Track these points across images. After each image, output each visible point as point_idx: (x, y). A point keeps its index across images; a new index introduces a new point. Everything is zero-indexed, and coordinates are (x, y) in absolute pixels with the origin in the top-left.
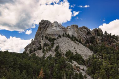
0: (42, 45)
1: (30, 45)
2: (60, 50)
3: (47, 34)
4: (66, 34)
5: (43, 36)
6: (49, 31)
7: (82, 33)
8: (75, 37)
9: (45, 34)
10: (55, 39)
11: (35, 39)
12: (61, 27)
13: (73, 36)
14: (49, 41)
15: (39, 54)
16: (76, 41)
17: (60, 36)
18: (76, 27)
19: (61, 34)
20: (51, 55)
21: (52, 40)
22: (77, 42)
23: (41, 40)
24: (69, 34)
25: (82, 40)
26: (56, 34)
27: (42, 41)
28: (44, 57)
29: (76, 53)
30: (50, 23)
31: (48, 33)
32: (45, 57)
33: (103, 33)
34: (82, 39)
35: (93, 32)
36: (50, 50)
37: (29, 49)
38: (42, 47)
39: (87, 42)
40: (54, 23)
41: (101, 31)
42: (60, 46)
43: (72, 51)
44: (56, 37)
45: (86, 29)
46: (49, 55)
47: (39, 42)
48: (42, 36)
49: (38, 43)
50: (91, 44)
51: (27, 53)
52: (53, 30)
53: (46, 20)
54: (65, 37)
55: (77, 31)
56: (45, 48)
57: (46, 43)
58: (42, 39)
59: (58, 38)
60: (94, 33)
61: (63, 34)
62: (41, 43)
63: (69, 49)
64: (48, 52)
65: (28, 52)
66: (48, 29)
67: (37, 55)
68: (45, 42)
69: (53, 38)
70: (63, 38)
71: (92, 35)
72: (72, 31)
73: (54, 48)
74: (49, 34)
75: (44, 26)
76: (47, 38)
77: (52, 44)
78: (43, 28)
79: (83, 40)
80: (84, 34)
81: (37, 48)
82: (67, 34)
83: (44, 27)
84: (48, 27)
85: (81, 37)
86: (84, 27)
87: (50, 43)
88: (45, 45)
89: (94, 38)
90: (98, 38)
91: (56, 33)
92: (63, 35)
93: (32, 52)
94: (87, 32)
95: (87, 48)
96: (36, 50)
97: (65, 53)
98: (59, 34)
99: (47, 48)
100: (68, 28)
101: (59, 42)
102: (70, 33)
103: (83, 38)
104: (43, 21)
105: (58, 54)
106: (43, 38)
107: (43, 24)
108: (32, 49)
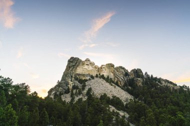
0: (71, 87)
1: (55, 87)
2: (93, 93)
3: (77, 74)
4: (100, 74)
5: (72, 77)
6: (79, 70)
7: (119, 74)
8: (111, 79)
9: (74, 74)
10: (86, 80)
11: (62, 80)
12: (94, 66)
13: (108, 77)
14: (79, 82)
15: (67, 98)
17: (92, 77)
18: (112, 66)
19: (94, 75)
20: (82, 98)
21: (83, 82)
22: (113, 84)
24: (103, 75)
26: (87, 75)
27: (71, 83)
29: (113, 97)
30: (81, 61)
31: (79, 73)
32: (74, 101)
33: (143, 74)
36: (80, 93)
37: (54, 92)
38: (70, 91)
39: (125, 85)
40: (86, 60)
41: (141, 72)
42: (93, 89)
43: (108, 95)
44: (88, 78)
45: (123, 70)
47: (67, 84)
48: (70, 77)
49: (65, 85)
50: (130, 88)
52: (85, 69)
53: (76, 58)
54: (98, 78)
55: (113, 71)
56: (74, 91)
57: (76, 85)
58: (70, 80)
59: (90, 79)
60: (133, 74)
61: (97, 75)
62: (69, 86)
63: (104, 92)
64: (77, 96)
65: (52, 97)
66: (78, 68)
69: (84, 78)
70: (96, 79)
71: (131, 77)
72: (108, 70)
73: (85, 92)
74: (79, 75)
75: (74, 64)
76: (76, 79)
77: (83, 86)
78: (72, 67)
79: (120, 82)
80: (122, 75)
81: (64, 91)
82: (101, 74)
83: (74, 66)
84: (78, 66)
85: (118, 79)
86: (121, 67)
87: (80, 86)
88: (74, 87)
89: (133, 80)
90: (138, 80)
91: (87, 73)
92: (97, 76)
94: (124, 73)
96: (63, 94)
97: (99, 97)
98: (91, 74)
99: (76, 91)
100: (103, 67)
101: (91, 84)
102: (105, 73)
103: (121, 80)
104: (72, 58)
106: (72, 79)
107: (72, 62)
108: (58, 93)
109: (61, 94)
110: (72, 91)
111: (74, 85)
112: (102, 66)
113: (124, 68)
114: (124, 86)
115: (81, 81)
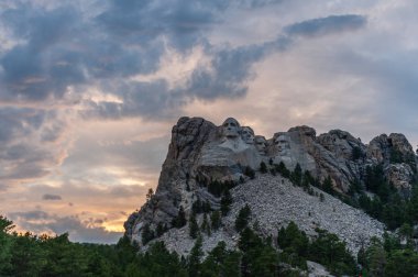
0: (188, 208)
1: (144, 210)
2: (256, 224)
3: (203, 167)
4: (271, 162)
5: (188, 175)
6: (209, 156)
7: (333, 154)
8: (307, 173)
9: (195, 168)
10: (231, 185)
11: (159, 189)
12: (252, 137)
13: (298, 168)
14: (211, 190)
15: (179, 244)
16: (311, 187)
17: (250, 173)
18: (308, 134)
19: (254, 165)
20: (222, 245)
21: (222, 190)
22: (316, 190)
23: (183, 192)
24: (282, 164)
25: (334, 183)
26: (234, 167)
27: (186, 195)
28: (196, 252)
29: (317, 230)
30: (211, 126)
31: (208, 164)
32: (203, 254)
33: (411, 149)
34: (335, 177)
35: (375, 147)
36: (216, 224)
37: (140, 225)
38: (188, 218)
39: (355, 187)
40: (226, 125)
41: (406, 142)
42: (254, 210)
43: (302, 227)
44: (236, 176)
45: (344, 141)
46: (215, 246)
47: (176, 199)
48: (184, 176)
49: (170, 202)
50: (370, 195)
51: (135, 242)
52: (225, 149)
53: (195, 119)
54: (269, 175)
55: (311, 150)
56: (199, 219)
57: (202, 199)
58: (184, 186)
59: (242, 181)
60: (380, 153)
61: (263, 164)
62: (182, 204)
63: (290, 218)
64: (209, 235)
65: (137, 237)
66: (204, 150)
67: (170, 248)
68: (196, 199)
69: (223, 179)
70: (260, 178)
71: (372, 162)
72: (295, 148)
73: (231, 219)
74: (209, 169)
75: (191, 138)
76: (202, 182)
77: (222, 202)
78: (187, 148)
79: (338, 180)
80: (342, 158)
81: (170, 219)
82: (276, 161)
83: (190, 143)
84: (202, 143)
85: (329, 171)
86: (337, 133)
87: (215, 202)
88: (199, 208)
89: (379, 170)
90: (396, 170)
91: (234, 163)
92: (263, 169)
93: (153, 237)
94: (349, 150)
95: (359, 211)
96: (166, 230)
97: (275, 234)
98: (244, 164)
99: (205, 217)
100: (279, 139)
101: (248, 193)
102: (289, 159)
103: (339, 174)
104: (183, 120)
105: (251, 241)
106: (190, 183)
107: (184, 132)
108: (153, 227)
109: (161, 230)
110: (193, 220)
111: (198, 201)
112: (277, 135)
113: (346, 136)
114: (350, 193)
115: (216, 189)
